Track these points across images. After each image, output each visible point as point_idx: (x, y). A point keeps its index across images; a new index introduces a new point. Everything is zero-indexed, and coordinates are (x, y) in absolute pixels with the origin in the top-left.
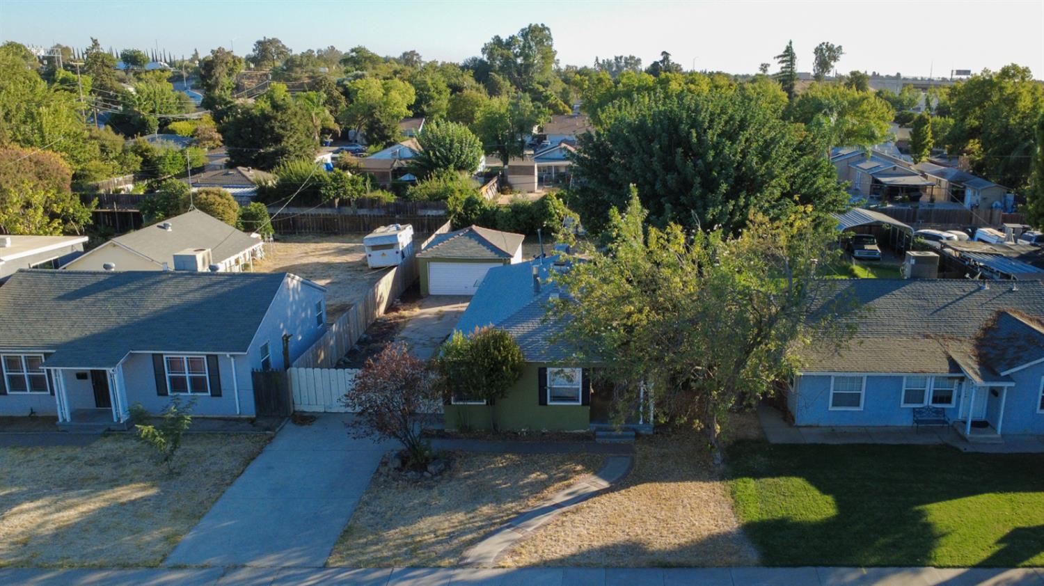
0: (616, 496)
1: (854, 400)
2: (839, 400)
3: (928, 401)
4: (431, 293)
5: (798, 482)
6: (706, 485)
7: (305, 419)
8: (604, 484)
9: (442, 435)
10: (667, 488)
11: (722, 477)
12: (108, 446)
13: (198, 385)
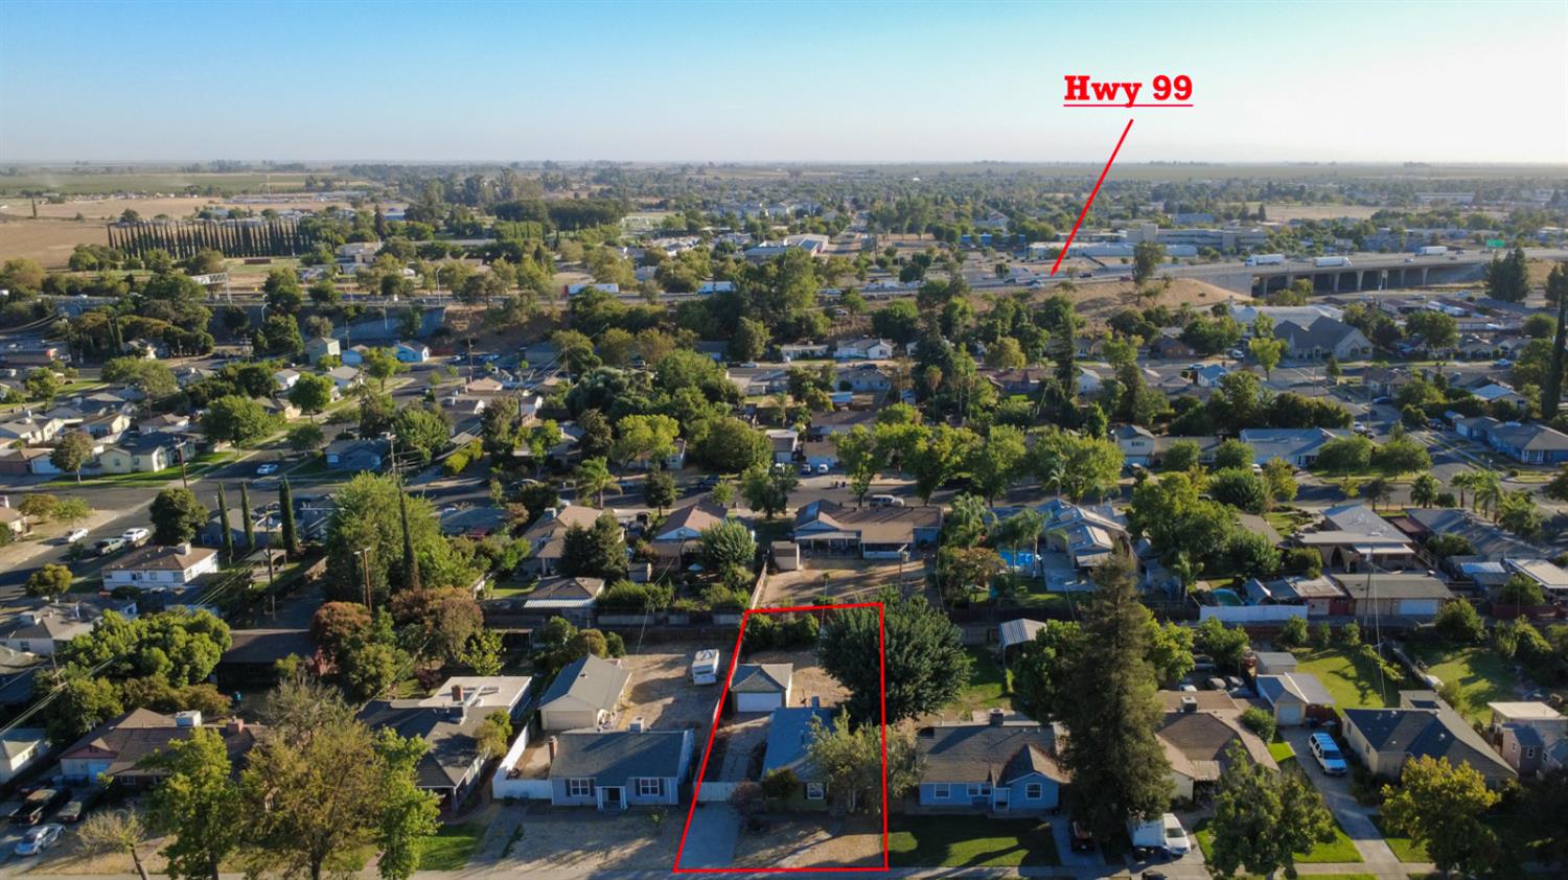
0: (836, 840)
1: (946, 794)
2: (939, 794)
3: (980, 794)
4: (740, 709)
5: (908, 834)
6: (871, 836)
7: (700, 805)
8: (828, 836)
9: (761, 812)
10: (856, 837)
11: (880, 831)
12: (624, 821)
13: (654, 791)
